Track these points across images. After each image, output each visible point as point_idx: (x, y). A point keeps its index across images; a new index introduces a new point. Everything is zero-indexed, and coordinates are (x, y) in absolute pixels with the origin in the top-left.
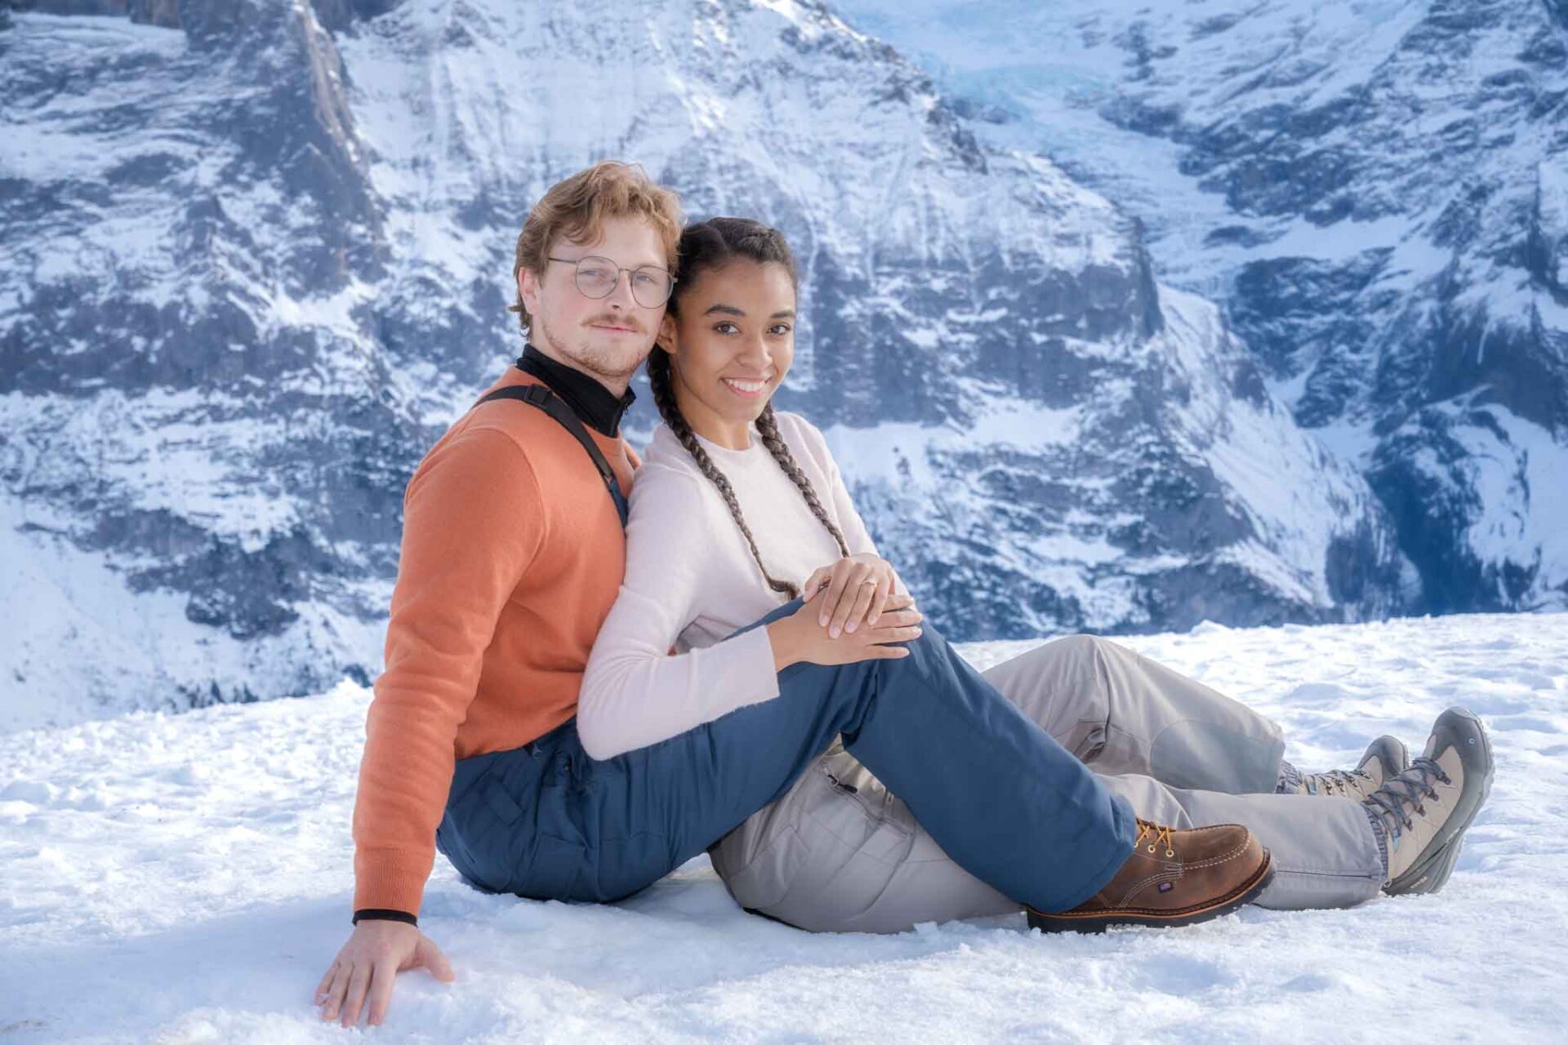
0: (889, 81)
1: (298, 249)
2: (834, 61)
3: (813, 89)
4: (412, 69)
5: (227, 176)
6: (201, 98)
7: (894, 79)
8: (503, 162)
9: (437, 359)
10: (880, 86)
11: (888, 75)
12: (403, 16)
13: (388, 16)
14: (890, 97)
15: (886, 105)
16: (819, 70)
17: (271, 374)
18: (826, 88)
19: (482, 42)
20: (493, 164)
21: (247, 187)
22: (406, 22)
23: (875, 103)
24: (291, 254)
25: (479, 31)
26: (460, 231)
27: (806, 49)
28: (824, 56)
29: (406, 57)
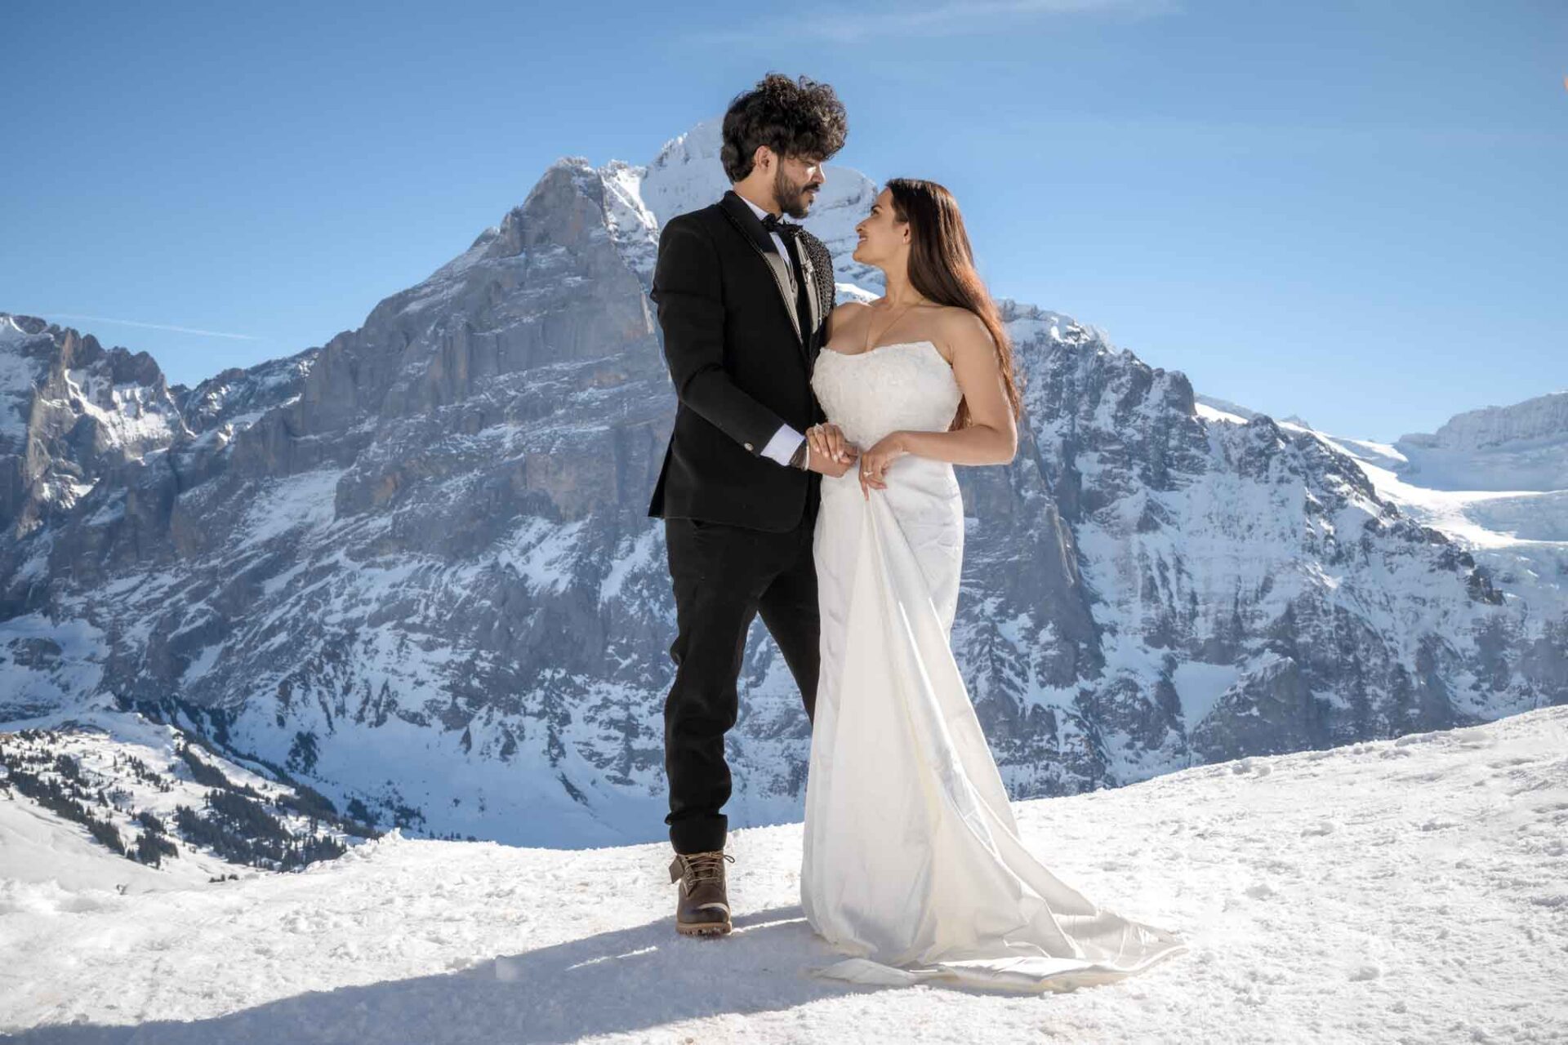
0: (1442, 556)
1: (1044, 658)
2: (1404, 543)
3: (1388, 561)
4: (1121, 542)
5: (1001, 611)
6: (986, 560)
7: (1446, 555)
8: (1178, 605)
9: (1133, 732)
10: (1436, 560)
11: (1441, 552)
12: (1113, 510)
13: (1103, 510)
14: (1442, 567)
15: (1441, 572)
16: (1392, 548)
17: (1025, 738)
18: (1396, 558)
19: (1164, 525)
20: (1171, 606)
21: (1015, 617)
22: (1113, 514)
23: (1432, 571)
24: (1040, 660)
25: (1163, 520)
26: (1149, 648)
27: (1382, 534)
28: (1396, 538)
29: (1114, 535)
